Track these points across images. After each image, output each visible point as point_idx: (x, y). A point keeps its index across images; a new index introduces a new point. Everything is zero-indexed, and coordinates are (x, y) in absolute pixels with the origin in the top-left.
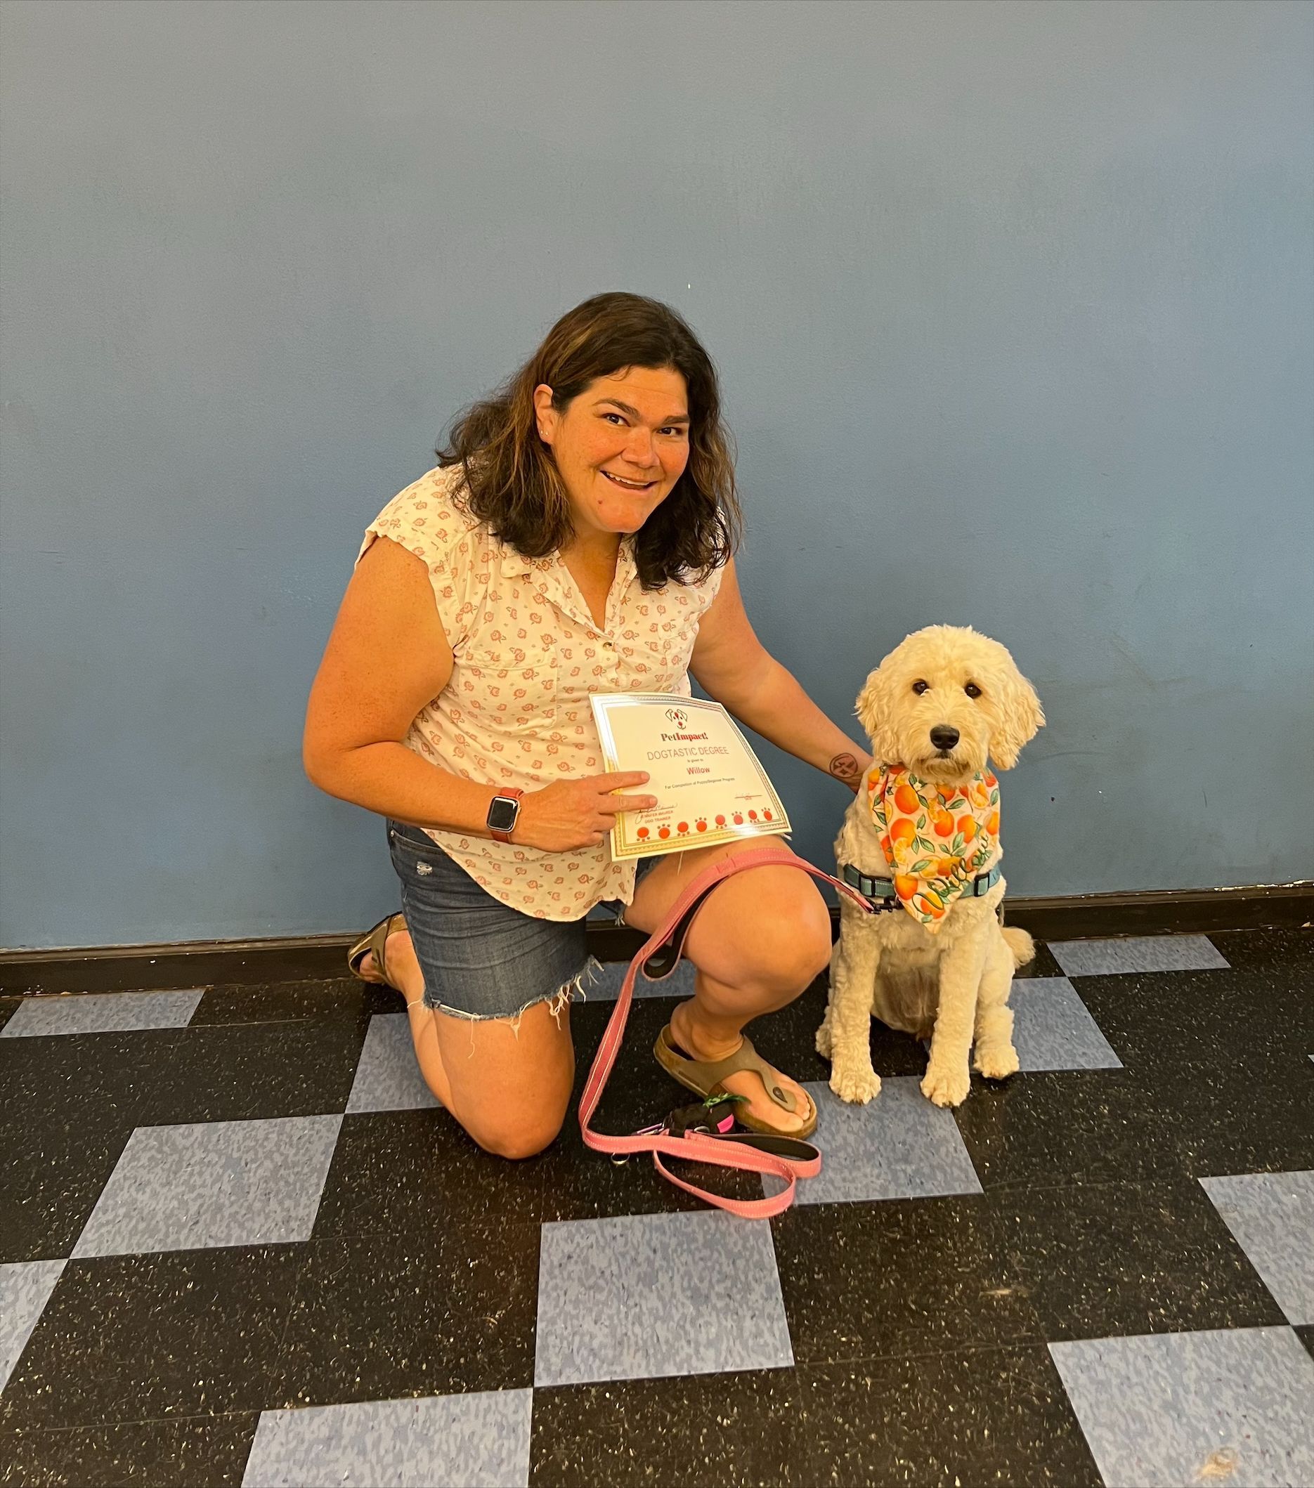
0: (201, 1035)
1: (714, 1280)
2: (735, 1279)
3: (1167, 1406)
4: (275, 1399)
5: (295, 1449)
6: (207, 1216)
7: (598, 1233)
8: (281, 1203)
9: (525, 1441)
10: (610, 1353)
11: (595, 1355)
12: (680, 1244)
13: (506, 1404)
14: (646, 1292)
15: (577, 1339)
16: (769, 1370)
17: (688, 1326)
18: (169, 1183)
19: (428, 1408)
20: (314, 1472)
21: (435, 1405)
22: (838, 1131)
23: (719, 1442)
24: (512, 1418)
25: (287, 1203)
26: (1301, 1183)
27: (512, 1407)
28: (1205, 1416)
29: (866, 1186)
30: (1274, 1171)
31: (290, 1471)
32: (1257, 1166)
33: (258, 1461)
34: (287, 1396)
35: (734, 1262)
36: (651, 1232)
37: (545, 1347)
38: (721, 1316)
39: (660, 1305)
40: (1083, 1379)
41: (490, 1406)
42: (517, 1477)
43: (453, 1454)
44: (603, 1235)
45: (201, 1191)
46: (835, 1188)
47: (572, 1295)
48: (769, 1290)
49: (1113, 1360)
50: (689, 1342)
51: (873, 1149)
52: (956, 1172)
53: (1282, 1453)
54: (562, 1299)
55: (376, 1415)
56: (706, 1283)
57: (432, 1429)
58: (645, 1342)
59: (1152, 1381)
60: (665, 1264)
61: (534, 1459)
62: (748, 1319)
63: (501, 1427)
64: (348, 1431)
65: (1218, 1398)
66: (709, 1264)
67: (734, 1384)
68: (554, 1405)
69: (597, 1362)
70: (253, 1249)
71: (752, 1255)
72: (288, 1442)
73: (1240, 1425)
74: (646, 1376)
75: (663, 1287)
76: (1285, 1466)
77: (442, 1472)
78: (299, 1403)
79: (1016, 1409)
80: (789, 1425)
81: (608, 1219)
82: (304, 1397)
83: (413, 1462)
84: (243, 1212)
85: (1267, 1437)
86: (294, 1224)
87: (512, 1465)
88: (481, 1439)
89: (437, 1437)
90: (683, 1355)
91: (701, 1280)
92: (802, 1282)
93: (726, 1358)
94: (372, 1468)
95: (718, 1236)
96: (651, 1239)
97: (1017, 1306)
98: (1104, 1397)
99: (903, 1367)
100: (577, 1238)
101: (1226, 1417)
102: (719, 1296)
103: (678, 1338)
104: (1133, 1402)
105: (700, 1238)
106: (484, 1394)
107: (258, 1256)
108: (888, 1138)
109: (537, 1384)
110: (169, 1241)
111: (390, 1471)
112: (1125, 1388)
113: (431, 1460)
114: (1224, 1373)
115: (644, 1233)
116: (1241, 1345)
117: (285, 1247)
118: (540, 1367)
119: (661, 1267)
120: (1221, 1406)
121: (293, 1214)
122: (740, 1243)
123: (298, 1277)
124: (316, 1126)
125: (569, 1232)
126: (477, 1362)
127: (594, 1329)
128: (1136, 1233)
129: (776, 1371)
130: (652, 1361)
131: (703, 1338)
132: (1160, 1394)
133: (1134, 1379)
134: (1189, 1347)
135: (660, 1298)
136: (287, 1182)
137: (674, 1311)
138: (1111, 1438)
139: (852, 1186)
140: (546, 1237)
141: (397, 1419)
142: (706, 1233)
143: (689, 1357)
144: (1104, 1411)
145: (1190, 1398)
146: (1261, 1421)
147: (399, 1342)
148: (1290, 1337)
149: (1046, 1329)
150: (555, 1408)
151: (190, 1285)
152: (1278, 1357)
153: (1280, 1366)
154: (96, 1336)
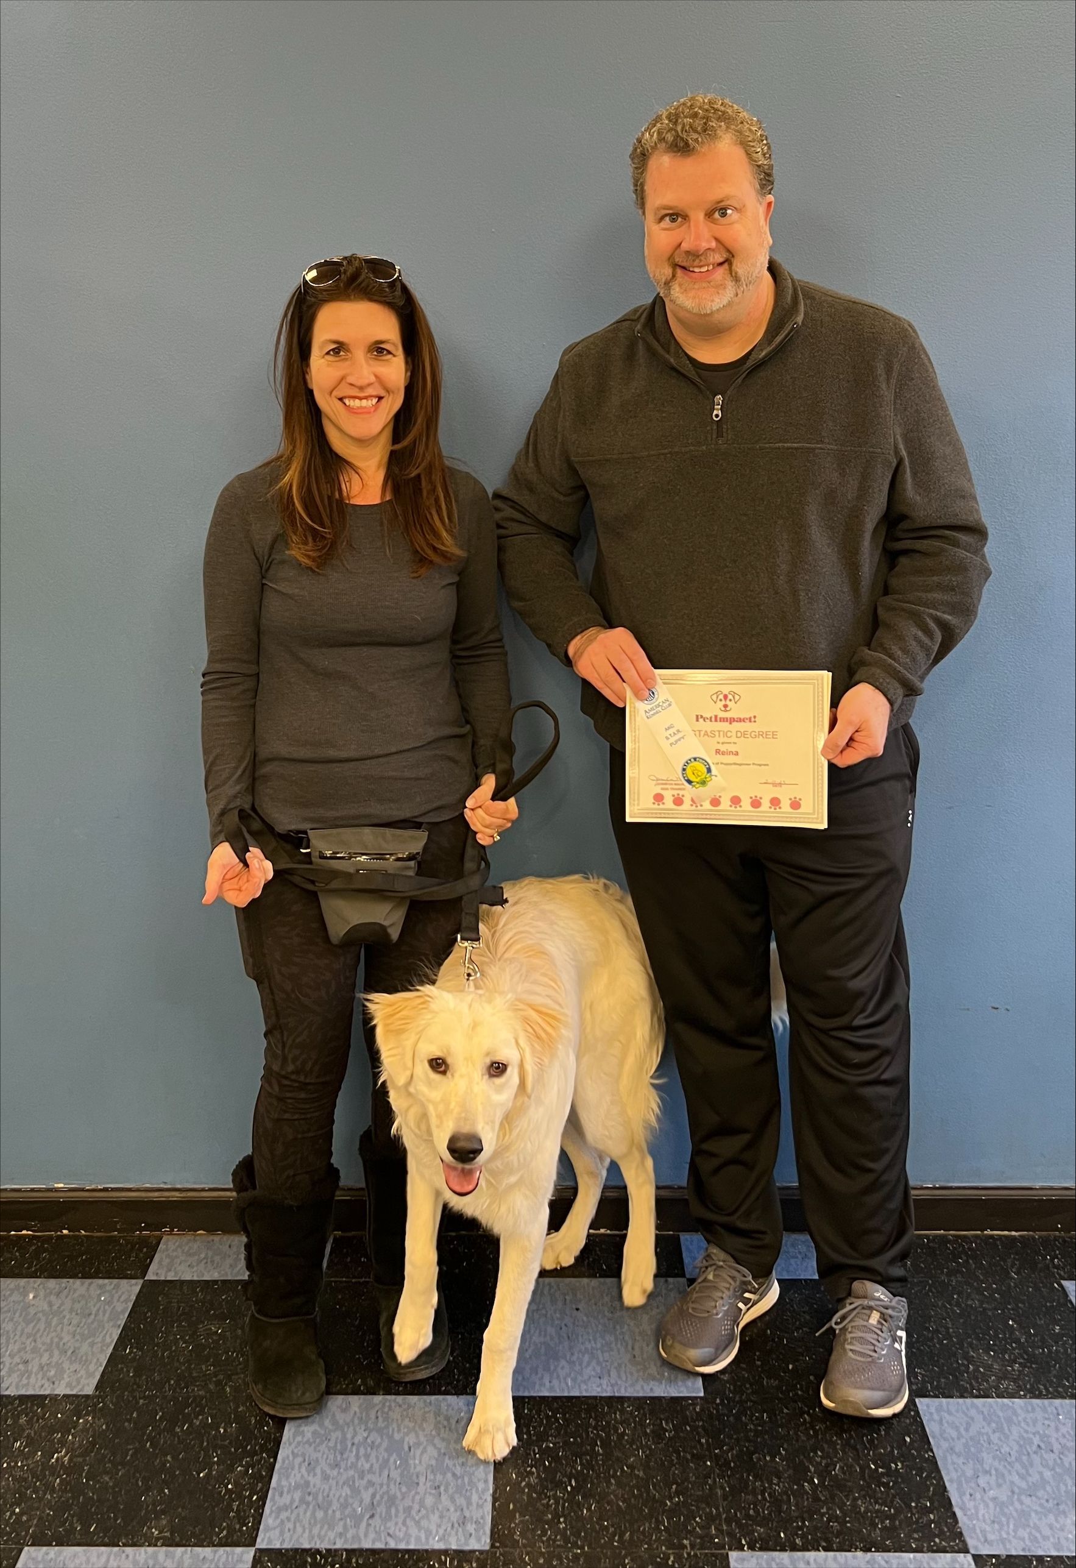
6: (382, 1509)
8: (452, 1500)
18: (337, 1465)
25: (459, 1500)
45: (371, 1477)
46: (1044, 1537)
81: (799, 1554)
84: (417, 1507)
117: (466, 1556)
136: (454, 1475)
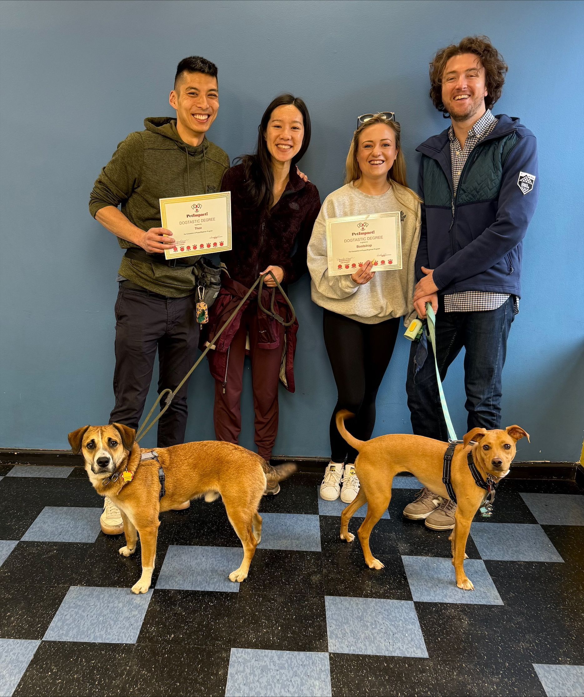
0: (71, 481)
1: (220, 567)
2: (228, 566)
3: (358, 617)
4: (76, 583)
5: (78, 597)
6: (64, 533)
8: (87, 532)
9: (148, 601)
10: (181, 582)
11: (176, 582)
12: (212, 555)
14: (197, 567)
15: (171, 578)
16: (230, 592)
17: (207, 578)
18: (53, 523)
19: (121, 591)
20: (83, 602)
21: (123, 590)
22: (277, 529)
23: (208, 609)
26: (440, 561)
28: (370, 621)
29: (281, 545)
30: (431, 556)
31: (76, 602)
32: (426, 554)
33: (67, 598)
34: (79, 583)
35: (228, 562)
36: (204, 550)
37: (161, 579)
38: (219, 577)
39: (201, 572)
40: (333, 606)
42: (143, 611)
44: (188, 550)
45: (64, 526)
46: (270, 545)
47: (173, 565)
49: (346, 603)
50: (207, 582)
52: (314, 544)
53: (392, 634)
54: (170, 567)
55: (104, 591)
56: (217, 567)
58: (193, 581)
59: (356, 610)
60: (206, 560)
61: (149, 607)
64: (95, 593)
65: (377, 618)
66: (220, 562)
67: (217, 595)
69: (176, 584)
70: (77, 544)
71: (235, 561)
72: (77, 594)
73: (381, 625)
74: (190, 589)
75: (203, 567)
76: (391, 638)
78: (82, 585)
79: (307, 612)
80: (231, 607)
82: (84, 583)
83: (113, 604)
84: (75, 533)
85: (388, 629)
86: (90, 538)
87: (142, 608)
88: (135, 600)
89: (122, 598)
91: (216, 566)
93: (217, 588)
94: (100, 604)
95: (226, 554)
97: (319, 585)
98: (338, 612)
99: (274, 597)
100: (179, 550)
101: (377, 622)
102: (221, 571)
103: (203, 581)
104: (347, 615)
105: (220, 554)
109: (156, 588)
110: (51, 539)
111: (106, 605)
112: (346, 611)
114: (382, 611)
115: (202, 551)
116: (393, 604)
117: (86, 544)
118: (158, 584)
121: (91, 535)
123: (89, 552)
129: (233, 593)
130: (193, 586)
131: (212, 582)
132: (357, 613)
133: (350, 609)
134: (374, 602)
138: (335, 623)
141: (111, 592)
142: (222, 553)
143: (205, 586)
144: (336, 616)
145: (367, 616)
146: (389, 625)
147: (116, 573)
148: (412, 604)
149: (326, 592)
150: (160, 595)
151: (55, 552)
152: (404, 609)
153: (404, 611)
154: (25, 562)
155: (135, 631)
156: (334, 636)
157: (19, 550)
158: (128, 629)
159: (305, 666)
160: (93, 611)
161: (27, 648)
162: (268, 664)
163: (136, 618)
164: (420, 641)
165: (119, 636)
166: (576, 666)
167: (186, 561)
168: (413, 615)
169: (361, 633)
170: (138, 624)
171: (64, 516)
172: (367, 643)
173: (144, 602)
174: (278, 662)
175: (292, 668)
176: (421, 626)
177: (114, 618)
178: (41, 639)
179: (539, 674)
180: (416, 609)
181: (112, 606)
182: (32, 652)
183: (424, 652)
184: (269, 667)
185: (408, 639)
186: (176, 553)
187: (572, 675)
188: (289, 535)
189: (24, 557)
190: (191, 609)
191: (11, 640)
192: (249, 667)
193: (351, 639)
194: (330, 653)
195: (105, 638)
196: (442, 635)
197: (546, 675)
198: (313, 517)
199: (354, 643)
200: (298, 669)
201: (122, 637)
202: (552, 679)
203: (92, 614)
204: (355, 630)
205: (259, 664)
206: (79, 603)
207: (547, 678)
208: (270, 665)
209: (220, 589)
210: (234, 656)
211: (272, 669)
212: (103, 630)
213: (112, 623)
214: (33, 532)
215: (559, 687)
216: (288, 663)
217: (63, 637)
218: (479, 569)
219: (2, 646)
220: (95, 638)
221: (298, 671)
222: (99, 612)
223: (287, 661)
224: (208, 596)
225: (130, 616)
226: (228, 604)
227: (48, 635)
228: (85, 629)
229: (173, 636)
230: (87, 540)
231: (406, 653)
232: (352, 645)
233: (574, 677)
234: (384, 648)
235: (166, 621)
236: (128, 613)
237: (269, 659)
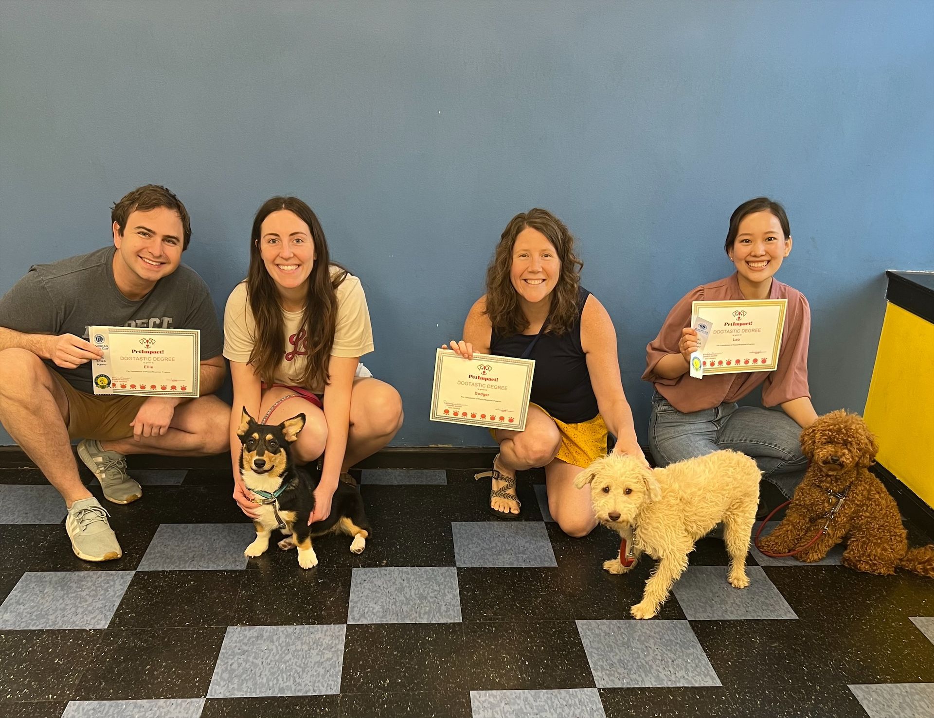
0: (188, 489)
1: (430, 592)
2: (439, 592)
3: (623, 644)
4: (234, 623)
5: (243, 640)
6: (198, 559)
7: (378, 573)
9: (343, 641)
10: (381, 614)
11: (374, 615)
12: (415, 578)
13: (334, 629)
14: (399, 594)
16: (451, 623)
17: (416, 607)
19: (300, 629)
20: (251, 647)
21: (304, 628)
22: (494, 541)
23: (426, 645)
24: (337, 634)
25: (234, 556)
26: (709, 570)
27: (337, 630)
28: (640, 647)
29: (503, 562)
30: (697, 565)
31: (241, 646)
33: (227, 642)
34: (239, 621)
35: (439, 586)
36: (402, 573)
37: (353, 611)
38: (432, 605)
39: (405, 600)
40: (589, 633)
41: (327, 629)
42: (339, 652)
43: (311, 643)
44: (380, 574)
45: (195, 549)
46: (489, 562)
47: (365, 594)
48: (454, 596)
49: (604, 628)
50: (416, 612)
51: (509, 548)
52: (546, 559)
53: (670, 661)
54: (361, 596)
55: (278, 630)
56: (426, 592)
57: (302, 636)
58: (397, 611)
59: (619, 636)
60: (408, 585)
61: (346, 647)
62: (443, 606)
63: (332, 636)
64: (266, 635)
65: (647, 642)
66: (428, 586)
67: (435, 627)
68: (355, 630)
69: (375, 617)
70: (220, 571)
71: (447, 584)
72: (240, 637)
73: (654, 651)
74: (396, 623)
75: (406, 593)
76: (670, 665)
77: (307, 649)
78: (245, 625)
79: (557, 641)
80: (457, 641)
81: (383, 568)
82: (246, 623)
83: (294, 646)
84: (214, 558)
85: (665, 656)
86: (237, 563)
87: (336, 649)
88: (323, 640)
89: (304, 638)
90: (413, 616)
91: (424, 591)
92: (469, 594)
93: (432, 618)
94: (277, 647)
95: (433, 576)
96: (402, 576)
98: (597, 639)
99: (510, 625)
100: (369, 574)
101: (649, 649)
102: (431, 597)
103: (412, 610)
104: (609, 642)
105: (425, 577)
106: (325, 626)
107: (222, 574)
108: (517, 545)
109: (348, 623)
110: (181, 567)
111: (284, 648)
112: (607, 637)
113: (302, 645)
114: (653, 634)
115: (399, 573)
116: (663, 626)
117: (234, 571)
118: (350, 617)
119: (406, 586)
120: (647, 645)
122: (443, 579)
123: (241, 582)
124: (246, 527)
125: (365, 572)
126: (322, 615)
127: (375, 606)
128: (625, 584)
129: (454, 624)
130: (400, 618)
131: (423, 611)
132: (621, 639)
133: (612, 634)
135: (404, 596)
137: (411, 601)
138: (596, 652)
139: (497, 561)
140: (354, 573)
141: (287, 632)
142: (427, 575)
143: (416, 617)
144: (596, 643)
145: (634, 642)
146: (664, 650)
147: (287, 607)
148: (686, 624)
149: (576, 616)
150: (356, 631)
151: (192, 583)
152: (679, 630)
153: (679, 633)
154: (152, 598)
155: (335, 678)
156: (599, 668)
157: (138, 584)
158: (323, 676)
159: (570, 706)
160: (268, 656)
161: (187, 710)
162: (523, 708)
163: (331, 662)
164: (707, 667)
165: (313, 686)
166: (898, 685)
167: (382, 588)
168: (691, 635)
169: (632, 663)
170: (337, 669)
171: (192, 535)
172: (643, 675)
173: (337, 642)
174: (534, 704)
175: (555, 710)
176: (704, 649)
177: (301, 664)
178: (205, 697)
179: (858, 696)
180: (693, 629)
181: (294, 649)
182: (196, 714)
183: (715, 679)
184: (525, 711)
185: (691, 666)
186: (364, 577)
187: (896, 695)
188: (511, 549)
189: (149, 592)
190: (404, 646)
191: (162, 702)
192: (499, 712)
193: (621, 670)
194: (599, 689)
195: (295, 690)
196: (732, 658)
197: (866, 696)
198: (537, 525)
199: (626, 675)
200: (563, 711)
201: (318, 686)
202: (874, 701)
203: (269, 661)
204: (624, 659)
205: (511, 708)
206: (246, 648)
207: (869, 701)
208: (526, 708)
209: (436, 620)
210: (476, 700)
211: (530, 713)
212: (290, 680)
213: (299, 670)
214: (152, 559)
215: (883, 710)
216: (548, 704)
217: (236, 692)
218: (758, 577)
219: (151, 710)
220: (281, 690)
221: (563, 714)
222: (277, 657)
223: (546, 701)
224: (422, 630)
225: (323, 660)
226: (452, 637)
227: (213, 691)
228: (264, 681)
229: (388, 681)
230: (233, 566)
231: (694, 683)
232: (624, 677)
233: (899, 697)
234: (665, 678)
235: (373, 663)
236: (319, 657)
237: (522, 702)
